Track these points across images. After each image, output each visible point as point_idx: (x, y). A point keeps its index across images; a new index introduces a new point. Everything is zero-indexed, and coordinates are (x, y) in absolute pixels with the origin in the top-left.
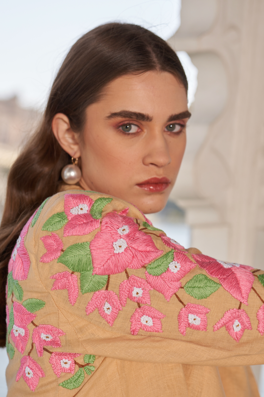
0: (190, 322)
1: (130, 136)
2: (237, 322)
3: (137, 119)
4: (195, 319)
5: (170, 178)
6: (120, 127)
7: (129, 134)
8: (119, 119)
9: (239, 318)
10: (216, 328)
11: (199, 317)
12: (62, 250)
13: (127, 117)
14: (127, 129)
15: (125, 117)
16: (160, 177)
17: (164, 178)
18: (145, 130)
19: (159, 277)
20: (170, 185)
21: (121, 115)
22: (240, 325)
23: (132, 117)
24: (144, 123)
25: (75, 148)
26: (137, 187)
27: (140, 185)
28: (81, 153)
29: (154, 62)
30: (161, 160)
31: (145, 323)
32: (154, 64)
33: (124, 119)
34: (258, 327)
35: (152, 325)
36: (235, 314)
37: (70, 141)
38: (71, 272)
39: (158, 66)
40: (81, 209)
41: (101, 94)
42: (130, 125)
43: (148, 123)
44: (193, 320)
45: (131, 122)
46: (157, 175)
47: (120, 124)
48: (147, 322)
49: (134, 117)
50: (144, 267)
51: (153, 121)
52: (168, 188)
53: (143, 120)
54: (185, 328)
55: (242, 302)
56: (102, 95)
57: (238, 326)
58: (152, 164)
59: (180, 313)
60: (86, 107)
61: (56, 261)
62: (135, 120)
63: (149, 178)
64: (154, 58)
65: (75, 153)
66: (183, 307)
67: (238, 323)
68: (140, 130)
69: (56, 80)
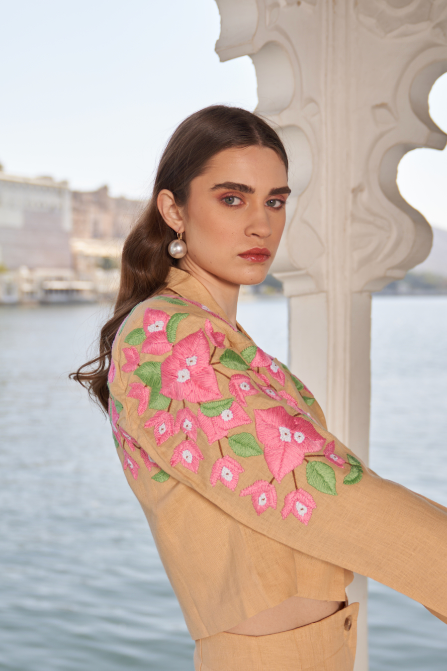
0: (222, 474)
1: (232, 208)
2: (263, 496)
3: (240, 191)
4: (227, 474)
5: (270, 250)
6: (223, 199)
7: (232, 206)
8: (223, 190)
9: (267, 492)
10: (242, 494)
11: (232, 473)
12: (138, 365)
13: (231, 188)
14: (231, 201)
15: (229, 188)
16: (261, 248)
17: (264, 249)
18: (248, 203)
19: (210, 418)
20: (270, 258)
21: (225, 187)
22: (266, 499)
23: (236, 188)
24: (246, 195)
25: (180, 223)
26: (239, 258)
27: (242, 255)
28: (185, 227)
29: (257, 138)
30: (262, 231)
31: (185, 458)
32: (257, 140)
33: (227, 190)
34: (282, 510)
35: (191, 462)
36: (264, 487)
37: (174, 216)
38: (145, 385)
39: (261, 142)
40: (157, 326)
41: (205, 167)
42: (233, 197)
43: (250, 195)
44: (225, 474)
45: (234, 195)
46: (259, 245)
47: (223, 196)
48: (187, 457)
49: (237, 188)
50: (199, 403)
51: (255, 192)
52: (269, 260)
53: (246, 192)
54: (216, 479)
55: (276, 478)
56: (207, 167)
57: (264, 499)
58: (253, 234)
59: (216, 462)
60: (191, 181)
61: (133, 373)
62: (239, 191)
63: (251, 248)
64: (257, 134)
65: (180, 228)
66: (221, 457)
67: (265, 497)
68: (242, 203)
69: (163, 158)
